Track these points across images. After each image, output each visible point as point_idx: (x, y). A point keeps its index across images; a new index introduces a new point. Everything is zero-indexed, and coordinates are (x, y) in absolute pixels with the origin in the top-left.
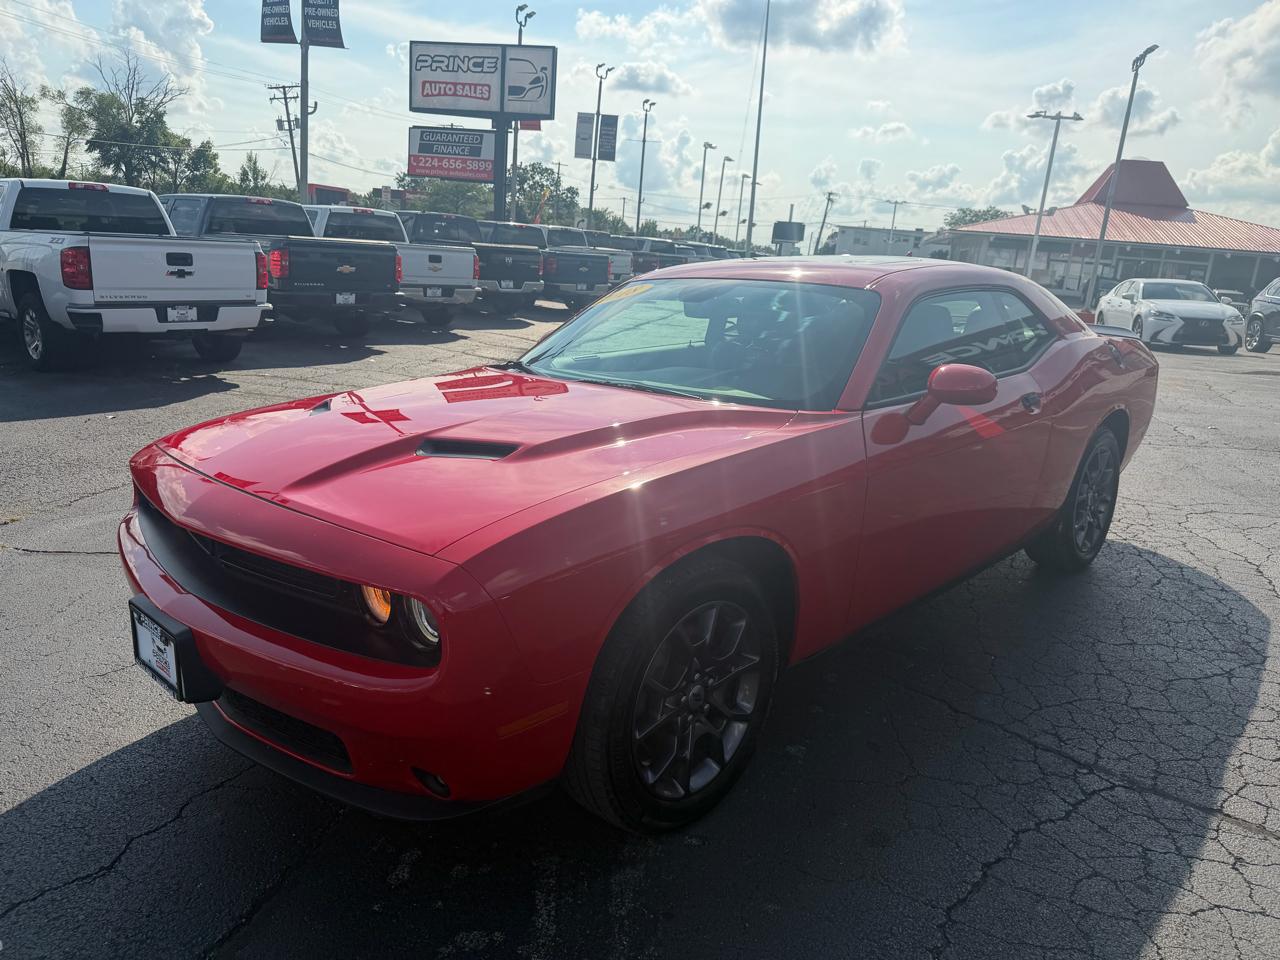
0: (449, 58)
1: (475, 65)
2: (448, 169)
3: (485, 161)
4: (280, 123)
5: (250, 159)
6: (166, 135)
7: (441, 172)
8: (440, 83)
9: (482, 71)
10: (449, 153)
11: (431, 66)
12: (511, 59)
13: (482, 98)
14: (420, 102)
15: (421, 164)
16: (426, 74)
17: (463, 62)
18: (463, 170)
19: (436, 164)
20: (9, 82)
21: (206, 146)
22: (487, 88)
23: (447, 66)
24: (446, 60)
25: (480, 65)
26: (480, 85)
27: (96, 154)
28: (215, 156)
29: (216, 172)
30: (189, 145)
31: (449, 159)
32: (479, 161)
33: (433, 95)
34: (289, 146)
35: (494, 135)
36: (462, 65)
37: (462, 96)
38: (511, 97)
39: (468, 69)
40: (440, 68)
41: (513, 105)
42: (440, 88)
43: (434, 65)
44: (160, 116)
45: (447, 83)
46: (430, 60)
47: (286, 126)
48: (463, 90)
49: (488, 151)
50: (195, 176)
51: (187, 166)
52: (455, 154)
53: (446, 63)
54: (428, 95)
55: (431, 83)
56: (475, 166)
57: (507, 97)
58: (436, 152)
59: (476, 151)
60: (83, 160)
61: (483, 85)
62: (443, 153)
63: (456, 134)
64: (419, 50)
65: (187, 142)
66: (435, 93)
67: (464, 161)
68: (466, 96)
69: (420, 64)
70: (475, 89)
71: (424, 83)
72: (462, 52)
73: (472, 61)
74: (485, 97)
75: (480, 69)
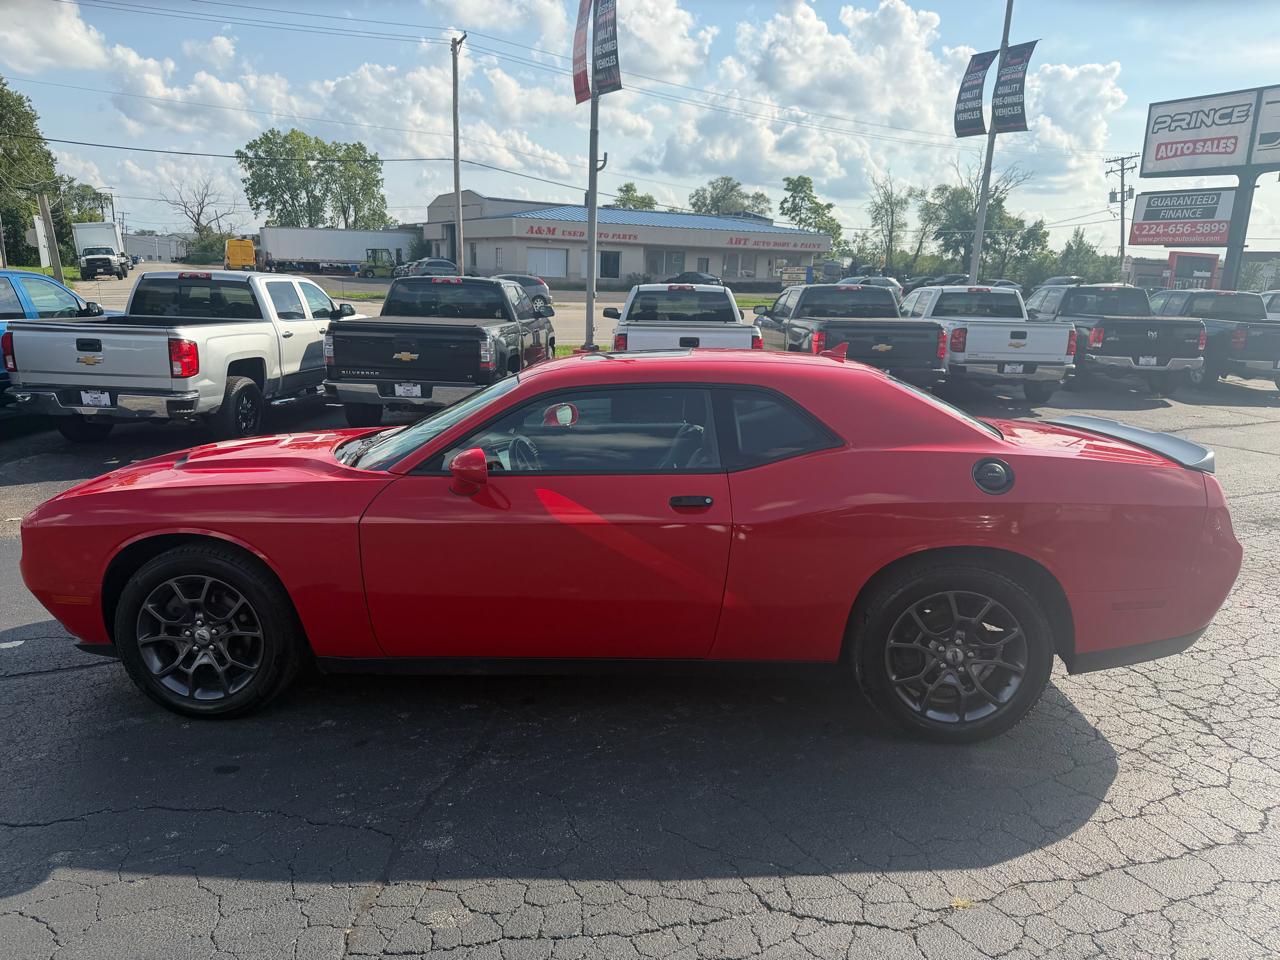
0: (1191, 115)
1: (1222, 117)
2: (1174, 235)
3: (1219, 222)
4: (1113, 197)
5: (1077, 234)
6: (1002, 217)
7: (1166, 239)
8: (1177, 143)
9: (1230, 123)
10: (1178, 218)
11: (1170, 126)
12: (1268, 103)
13: (1226, 153)
14: (1150, 167)
15: (1144, 233)
16: (1164, 136)
17: (1208, 116)
18: (1192, 234)
19: (1162, 231)
20: (889, 187)
21: (1039, 225)
22: (1233, 141)
23: (1188, 124)
24: (1188, 117)
25: (1229, 115)
26: (1223, 138)
27: (940, 241)
28: (1046, 234)
29: (1043, 249)
30: (1023, 226)
31: (1177, 224)
32: (1211, 223)
33: (1167, 157)
34: (1119, 217)
35: (1234, 192)
36: (1205, 119)
37: (1202, 153)
38: (1262, 147)
39: (1213, 122)
40: (1180, 126)
41: (1261, 156)
42: (1177, 149)
43: (1174, 125)
44: (999, 201)
45: (1185, 142)
46: (1169, 120)
47: (1119, 197)
48: (1204, 146)
49: (1224, 212)
50: (1023, 255)
51: (1017, 246)
52: (1185, 218)
53: (1187, 121)
54: (1162, 158)
55: (1166, 145)
56: (1207, 229)
57: (1257, 146)
58: (1164, 218)
59: (1210, 212)
60: (932, 247)
61: (1228, 138)
62: (1171, 218)
63: (1189, 196)
64: (1160, 111)
65: (1020, 223)
66: (1170, 154)
67: (1194, 225)
68: (1207, 153)
69: (1157, 127)
70: (1219, 143)
71: (1159, 146)
72: (1207, 106)
73: (1218, 114)
74: (1228, 150)
75: (1226, 121)
